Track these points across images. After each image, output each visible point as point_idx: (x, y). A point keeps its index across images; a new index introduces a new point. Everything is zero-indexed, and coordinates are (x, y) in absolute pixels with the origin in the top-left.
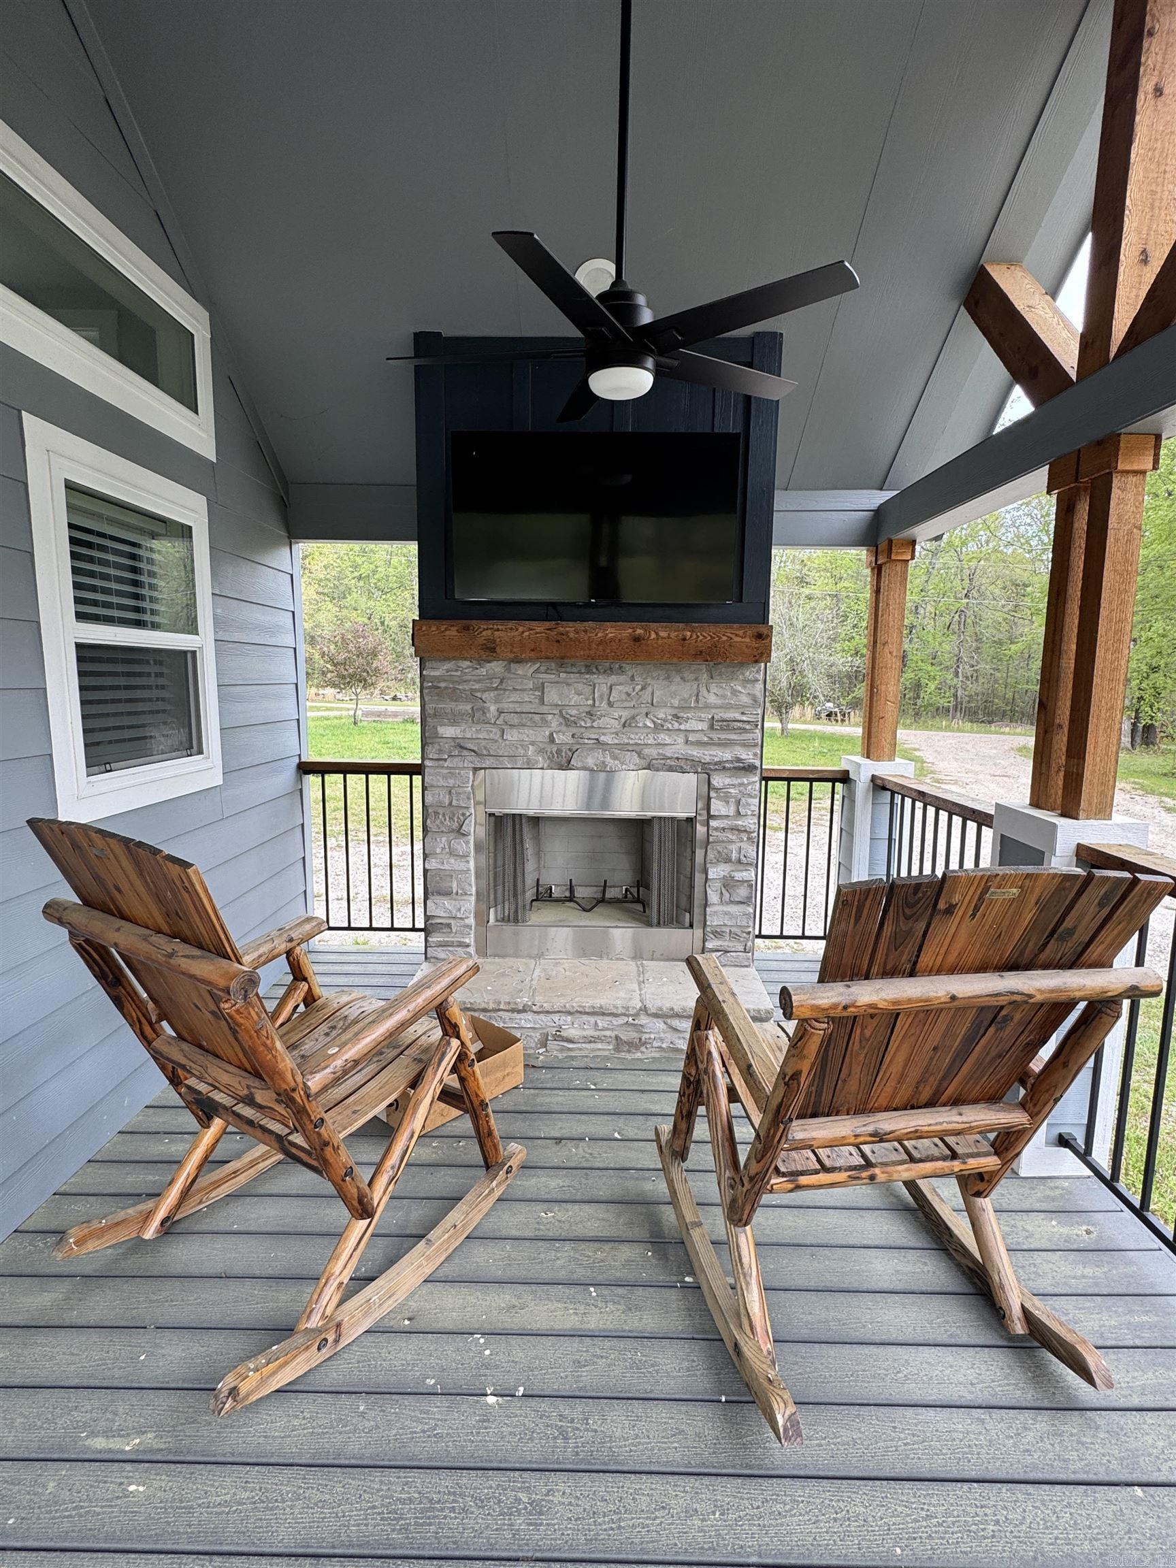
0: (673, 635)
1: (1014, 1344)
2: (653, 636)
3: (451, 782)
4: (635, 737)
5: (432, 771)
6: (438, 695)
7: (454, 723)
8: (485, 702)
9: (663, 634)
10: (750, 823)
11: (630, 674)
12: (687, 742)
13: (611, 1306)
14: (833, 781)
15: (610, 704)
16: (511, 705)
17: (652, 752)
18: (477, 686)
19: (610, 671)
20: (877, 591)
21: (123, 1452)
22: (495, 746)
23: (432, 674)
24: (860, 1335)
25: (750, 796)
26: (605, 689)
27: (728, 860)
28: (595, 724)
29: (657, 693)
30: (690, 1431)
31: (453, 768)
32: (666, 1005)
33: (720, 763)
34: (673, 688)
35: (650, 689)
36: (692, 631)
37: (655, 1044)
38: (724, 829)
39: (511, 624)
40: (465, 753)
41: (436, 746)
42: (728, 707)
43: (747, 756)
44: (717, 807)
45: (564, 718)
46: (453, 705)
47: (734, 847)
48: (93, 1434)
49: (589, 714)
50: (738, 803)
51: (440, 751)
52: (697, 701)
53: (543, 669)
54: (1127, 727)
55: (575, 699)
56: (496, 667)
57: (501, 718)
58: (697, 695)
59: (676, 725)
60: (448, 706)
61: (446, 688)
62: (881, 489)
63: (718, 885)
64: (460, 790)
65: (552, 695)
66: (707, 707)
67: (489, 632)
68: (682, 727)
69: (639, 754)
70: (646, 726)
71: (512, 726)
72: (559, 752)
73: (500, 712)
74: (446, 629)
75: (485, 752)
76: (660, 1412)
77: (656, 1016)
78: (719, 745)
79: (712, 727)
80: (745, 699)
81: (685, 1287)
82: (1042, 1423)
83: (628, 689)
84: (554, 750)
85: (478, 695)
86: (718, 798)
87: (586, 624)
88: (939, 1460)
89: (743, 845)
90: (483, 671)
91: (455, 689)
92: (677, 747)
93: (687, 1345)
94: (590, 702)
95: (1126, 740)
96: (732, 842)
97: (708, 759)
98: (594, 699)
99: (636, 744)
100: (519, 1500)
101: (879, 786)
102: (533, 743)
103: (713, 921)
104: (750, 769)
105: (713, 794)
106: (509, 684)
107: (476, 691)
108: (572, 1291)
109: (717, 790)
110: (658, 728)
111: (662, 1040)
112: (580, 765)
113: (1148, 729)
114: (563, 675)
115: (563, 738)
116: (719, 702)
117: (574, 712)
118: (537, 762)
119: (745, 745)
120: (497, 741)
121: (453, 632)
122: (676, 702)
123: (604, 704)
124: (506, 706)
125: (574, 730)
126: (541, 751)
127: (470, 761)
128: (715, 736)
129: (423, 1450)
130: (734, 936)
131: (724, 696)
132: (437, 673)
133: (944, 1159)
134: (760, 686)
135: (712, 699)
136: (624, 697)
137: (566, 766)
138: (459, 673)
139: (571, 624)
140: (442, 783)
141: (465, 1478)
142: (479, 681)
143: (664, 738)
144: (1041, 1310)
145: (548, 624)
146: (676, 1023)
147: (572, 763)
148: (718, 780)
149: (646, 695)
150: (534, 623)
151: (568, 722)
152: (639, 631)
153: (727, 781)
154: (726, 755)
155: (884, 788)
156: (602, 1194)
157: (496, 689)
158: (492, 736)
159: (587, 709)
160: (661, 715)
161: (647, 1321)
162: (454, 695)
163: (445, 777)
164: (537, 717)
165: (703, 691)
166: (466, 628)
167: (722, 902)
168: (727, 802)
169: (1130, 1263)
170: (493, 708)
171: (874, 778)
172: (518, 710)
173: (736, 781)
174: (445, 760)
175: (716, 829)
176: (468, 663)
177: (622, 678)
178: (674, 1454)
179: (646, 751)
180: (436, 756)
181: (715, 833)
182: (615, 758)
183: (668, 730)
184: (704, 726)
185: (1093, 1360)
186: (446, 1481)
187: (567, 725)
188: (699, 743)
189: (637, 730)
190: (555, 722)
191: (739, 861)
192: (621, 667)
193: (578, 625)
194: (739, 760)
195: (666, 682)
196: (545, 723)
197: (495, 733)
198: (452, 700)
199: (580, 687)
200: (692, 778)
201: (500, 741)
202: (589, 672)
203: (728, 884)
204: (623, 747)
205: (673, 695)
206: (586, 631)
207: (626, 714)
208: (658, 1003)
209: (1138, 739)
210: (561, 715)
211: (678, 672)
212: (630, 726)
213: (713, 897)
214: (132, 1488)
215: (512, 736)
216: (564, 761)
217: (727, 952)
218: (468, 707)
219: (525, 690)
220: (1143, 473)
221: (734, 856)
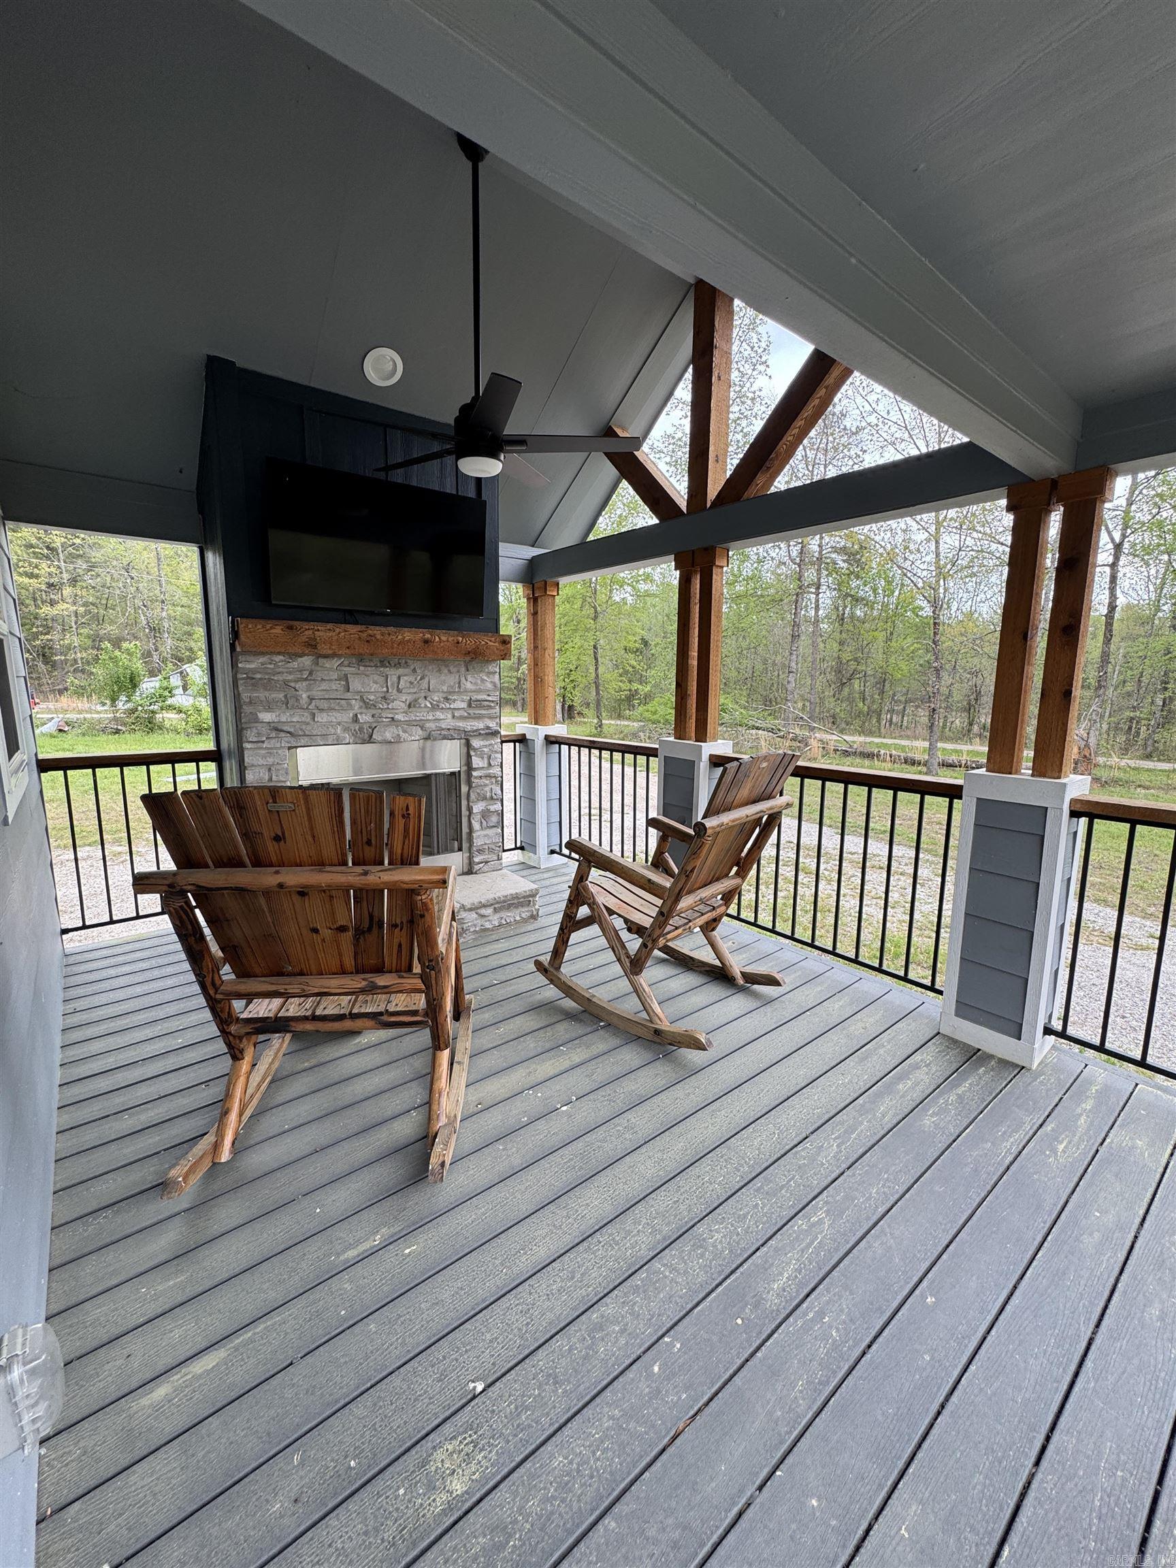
0: (450, 639)
1: (741, 989)
2: (437, 639)
3: (270, 760)
4: (420, 715)
5: (251, 752)
6: (253, 685)
7: (269, 709)
8: (296, 690)
9: (444, 638)
10: (496, 771)
11: (412, 667)
12: (453, 717)
13: (578, 1050)
14: (514, 742)
15: (399, 691)
16: (319, 693)
17: (431, 725)
18: (290, 677)
19: (398, 665)
20: (535, 614)
21: (375, 1246)
22: (309, 728)
23: (248, 666)
24: (688, 1011)
25: (496, 752)
26: (395, 679)
27: (485, 798)
28: (390, 707)
29: (432, 682)
30: (661, 1072)
31: (271, 748)
32: (476, 901)
33: (476, 731)
34: (443, 678)
35: (427, 679)
36: (463, 637)
37: (472, 930)
38: (481, 777)
39: (330, 626)
40: (282, 734)
41: (254, 730)
42: (479, 691)
43: (492, 725)
44: (476, 762)
45: (364, 702)
46: (267, 694)
47: (487, 789)
48: (338, 1255)
49: (384, 698)
50: (489, 757)
51: (259, 734)
52: (459, 687)
53: (346, 663)
54: (559, 707)
55: (374, 687)
56: (307, 661)
57: (313, 704)
58: (459, 683)
59: (448, 705)
60: (262, 694)
61: (260, 679)
62: (533, 546)
63: (479, 816)
64: (278, 767)
65: (355, 684)
66: (466, 691)
67: (311, 632)
68: (452, 706)
69: (422, 728)
70: (426, 706)
71: (322, 710)
72: (361, 729)
73: (311, 699)
74: (271, 628)
75: (301, 733)
76: (640, 1073)
77: (471, 910)
78: (474, 718)
79: (470, 705)
80: (490, 686)
81: (602, 1027)
82: (768, 1009)
83: (412, 679)
84: (357, 728)
85: (292, 684)
86: (476, 755)
87: (389, 628)
88: (750, 1035)
89: (493, 787)
90: (295, 664)
91: (270, 680)
92: (447, 721)
93: (628, 1046)
94: (385, 689)
95: (559, 716)
96: (486, 785)
97: (469, 728)
98: (387, 687)
99: (421, 720)
100: (619, 1130)
101: (550, 741)
102: (339, 724)
103: (478, 842)
104: (495, 733)
105: (472, 753)
106: (319, 675)
107: (289, 681)
108: (553, 1052)
109: (475, 750)
110: (435, 707)
111: (475, 925)
112: (380, 738)
113: (570, 707)
114: (362, 668)
115: (365, 718)
116: (473, 688)
117: (372, 697)
118: (345, 738)
119: (491, 718)
120: (308, 724)
121: (278, 630)
122: (445, 688)
123: (395, 691)
124: (314, 693)
125: (374, 712)
126: (346, 729)
127: (286, 741)
128: (471, 711)
129: (555, 1141)
130: (491, 851)
131: (476, 684)
132: (252, 666)
133: (710, 911)
134: (497, 676)
135: (469, 686)
136: (408, 685)
137: (370, 740)
138: (272, 666)
139: (377, 628)
140: (261, 762)
141: (587, 1138)
142: (290, 673)
143: (439, 715)
144: (748, 970)
145: (359, 628)
146: (483, 911)
147: (374, 736)
148: (476, 743)
149: (424, 684)
150: (348, 626)
151: (367, 705)
152: (428, 636)
153: (482, 743)
154: (480, 725)
155: (553, 743)
156: (519, 1010)
157: (306, 679)
158: (303, 719)
159: (383, 695)
160: (436, 698)
161: (601, 1047)
162: (268, 685)
163: (264, 757)
164: (343, 702)
165: (463, 679)
166: (290, 628)
167: (482, 828)
168: (483, 758)
169: (754, 948)
170: (304, 696)
171: (547, 737)
172: (327, 697)
173: (487, 743)
174: (263, 742)
175: (476, 778)
176: (281, 657)
177: (407, 671)
178: (661, 1082)
179: (427, 725)
180: (255, 739)
181: (475, 781)
182: (405, 731)
183: (442, 708)
184: (464, 705)
185: (778, 977)
186: (579, 1144)
187: (366, 708)
188: (462, 718)
189: (419, 710)
190: (356, 705)
191: (492, 798)
192: (406, 663)
193: (383, 629)
194: (488, 728)
195: (438, 674)
196: (351, 707)
197: (306, 717)
198: (266, 690)
199: (376, 677)
200: (457, 742)
201: (312, 723)
202: (383, 666)
203: (485, 814)
204: (409, 723)
205: (443, 683)
206: (389, 634)
207: (409, 698)
208: (471, 901)
209: (566, 715)
210: (362, 699)
211: (447, 666)
212: (414, 706)
213: (476, 826)
214: (407, 1251)
215: (322, 718)
216: (366, 736)
217: (486, 862)
218: (281, 696)
219: (331, 680)
220: (722, 567)
221: (488, 795)
